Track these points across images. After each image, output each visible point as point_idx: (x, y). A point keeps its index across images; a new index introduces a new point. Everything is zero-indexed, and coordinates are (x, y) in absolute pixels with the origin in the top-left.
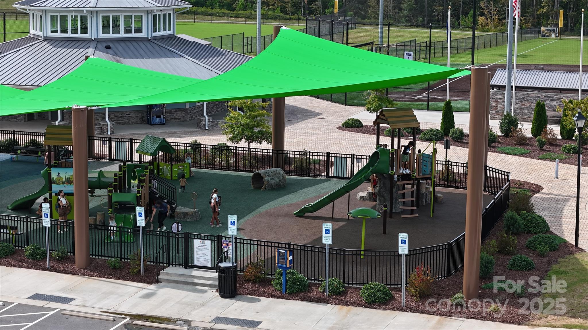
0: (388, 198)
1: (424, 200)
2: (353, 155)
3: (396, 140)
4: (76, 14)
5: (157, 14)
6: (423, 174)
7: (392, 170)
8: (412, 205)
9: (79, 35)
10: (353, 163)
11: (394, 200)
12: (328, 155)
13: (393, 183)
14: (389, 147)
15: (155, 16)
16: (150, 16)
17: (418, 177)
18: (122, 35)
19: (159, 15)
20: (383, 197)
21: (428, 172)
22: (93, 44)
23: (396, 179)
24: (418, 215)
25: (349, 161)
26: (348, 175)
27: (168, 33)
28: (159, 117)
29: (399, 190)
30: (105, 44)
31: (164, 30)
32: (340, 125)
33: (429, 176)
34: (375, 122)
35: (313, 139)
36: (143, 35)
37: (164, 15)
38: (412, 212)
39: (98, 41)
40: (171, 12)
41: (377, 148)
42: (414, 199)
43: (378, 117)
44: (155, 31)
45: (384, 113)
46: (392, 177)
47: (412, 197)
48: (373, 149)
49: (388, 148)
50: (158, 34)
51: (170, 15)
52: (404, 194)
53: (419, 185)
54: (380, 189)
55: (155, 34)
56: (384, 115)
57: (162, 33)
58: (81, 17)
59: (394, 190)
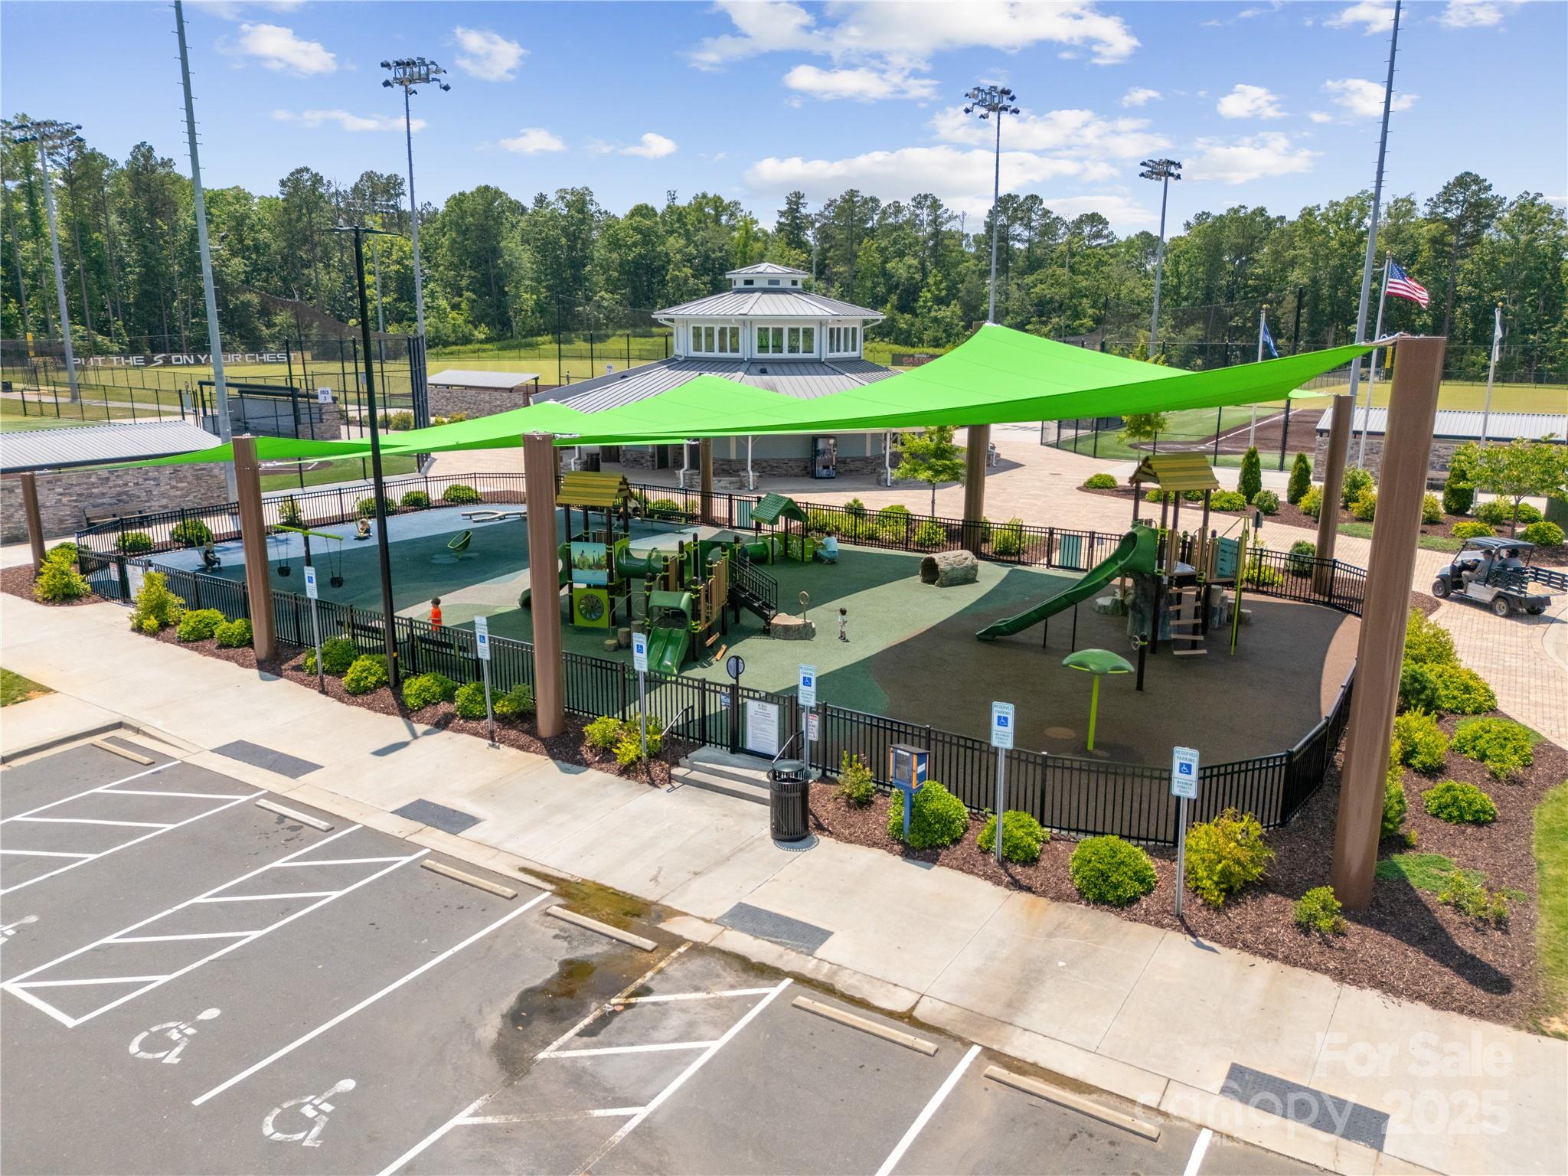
0: (1149, 615)
1: (1216, 619)
2: (1093, 534)
3: (1171, 509)
4: (724, 326)
5: (836, 326)
6: (1220, 576)
7: (1160, 566)
8: (1195, 633)
9: (729, 355)
10: (1091, 546)
11: (1161, 619)
12: (1051, 532)
13: (1160, 590)
14: (1157, 524)
15: (832, 330)
16: (824, 328)
17: (1208, 581)
18: (786, 355)
19: (839, 329)
20: (1141, 612)
21: (1227, 573)
22: (744, 367)
23: (1165, 582)
24: (1205, 652)
25: (1085, 542)
26: (1083, 565)
27: (850, 354)
28: (826, 467)
29: (1171, 603)
30: (760, 367)
31: (846, 350)
32: (1081, 484)
33: (1230, 580)
34: (1132, 480)
35: (1039, 503)
36: (815, 355)
37: (846, 330)
38: (1194, 645)
39: (753, 362)
40: (858, 326)
41: (1134, 526)
42: (1200, 621)
43: (1139, 470)
44: (831, 350)
45: (1150, 462)
46: (1160, 579)
47: (1196, 617)
48: (1126, 529)
49: (1153, 526)
50: (835, 355)
51: (854, 330)
52: (1178, 612)
53: (1208, 591)
54: (1135, 599)
55: (831, 355)
56: (1150, 467)
57: (842, 354)
58: (732, 329)
59: (1162, 602)
